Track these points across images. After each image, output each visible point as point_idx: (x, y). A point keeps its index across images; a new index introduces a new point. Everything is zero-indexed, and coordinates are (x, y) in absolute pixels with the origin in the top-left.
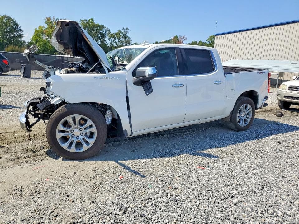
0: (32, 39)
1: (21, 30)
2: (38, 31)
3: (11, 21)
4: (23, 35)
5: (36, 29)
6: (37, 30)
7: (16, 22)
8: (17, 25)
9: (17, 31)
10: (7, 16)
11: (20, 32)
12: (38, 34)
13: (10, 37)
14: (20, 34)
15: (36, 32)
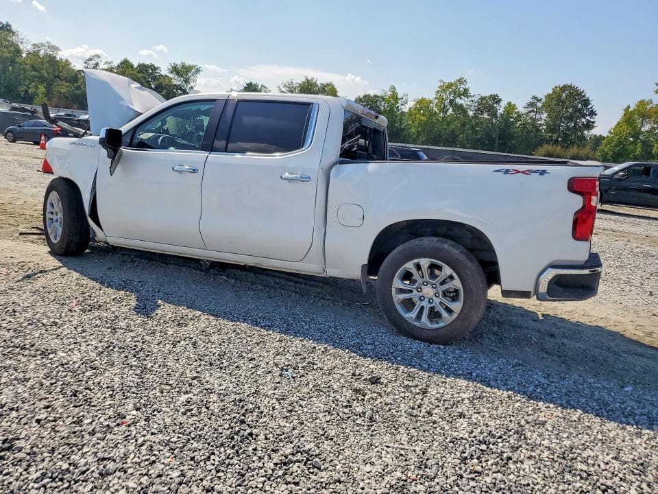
0: (612, 131)
1: (593, 113)
2: (632, 113)
3: (576, 95)
4: (594, 122)
5: (629, 107)
6: (630, 110)
7: (587, 96)
8: (586, 102)
9: (584, 116)
10: (570, 86)
11: (588, 118)
12: (630, 118)
13: (568, 128)
14: (589, 120)
15: (625, 115)
